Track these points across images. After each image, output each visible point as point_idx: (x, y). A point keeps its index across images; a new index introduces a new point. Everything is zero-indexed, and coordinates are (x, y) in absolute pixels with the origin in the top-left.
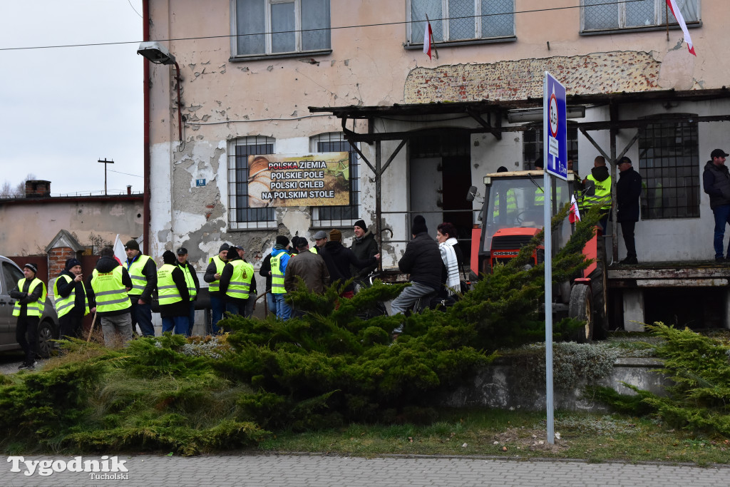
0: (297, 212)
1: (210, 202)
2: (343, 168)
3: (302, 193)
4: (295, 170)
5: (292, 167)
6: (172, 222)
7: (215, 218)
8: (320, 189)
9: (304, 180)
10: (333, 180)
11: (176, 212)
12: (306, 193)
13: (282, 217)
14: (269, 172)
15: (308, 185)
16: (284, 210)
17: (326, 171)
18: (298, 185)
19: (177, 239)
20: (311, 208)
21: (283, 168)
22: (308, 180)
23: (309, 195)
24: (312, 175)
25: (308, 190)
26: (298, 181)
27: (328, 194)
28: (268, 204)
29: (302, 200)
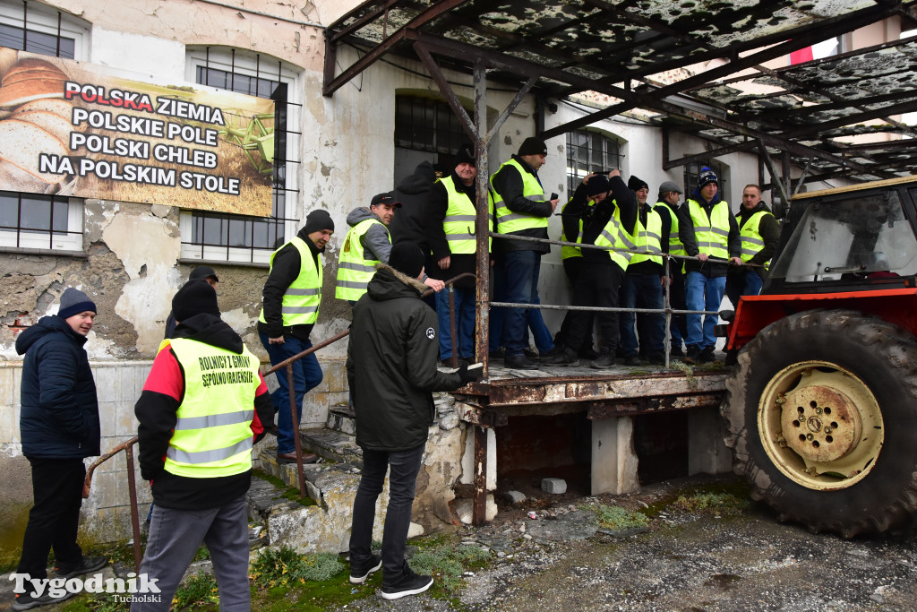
0: (145, 217)
2: (262, 135)
3: (161, 172)
4: (145, 114)
5: (136, 105)
8: (208, 172)
9: (167, 142)
10: (239, 155)
12: (172, 174)
13: (103, 225)
14: (67, 106)
15: (179, 155)
16: (110, 209)
17: (223, 132)
18: (151, 152)
20: (180, 213)
21: (110, 102)
22: (178, 143)
23: (178, 180)
24: (188, 135)
25: (177, 168)
26: (153, 142)
27: (226, 186)
28: (58, 187)
29: (161, 189)
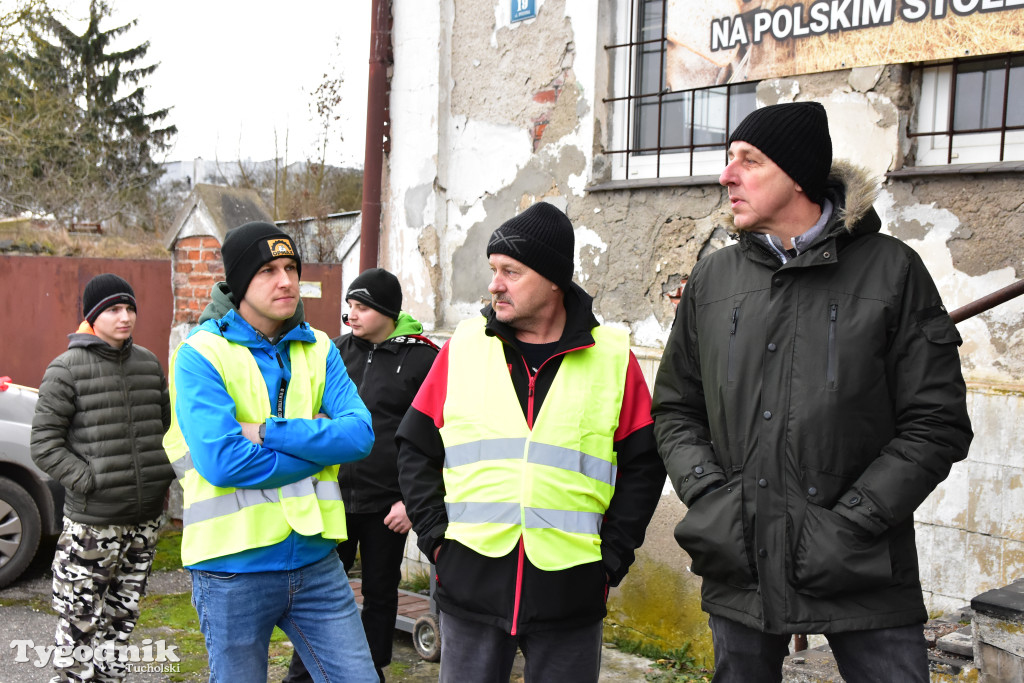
0: (838, 98)
1: (543, 80)
6: (442, 157)
7: (554, 138)
11: (458, 121)
19: (455, 215)
20: (912, 73)
23: (898, 8)
28: (730, 70)
29: (866, 35)
